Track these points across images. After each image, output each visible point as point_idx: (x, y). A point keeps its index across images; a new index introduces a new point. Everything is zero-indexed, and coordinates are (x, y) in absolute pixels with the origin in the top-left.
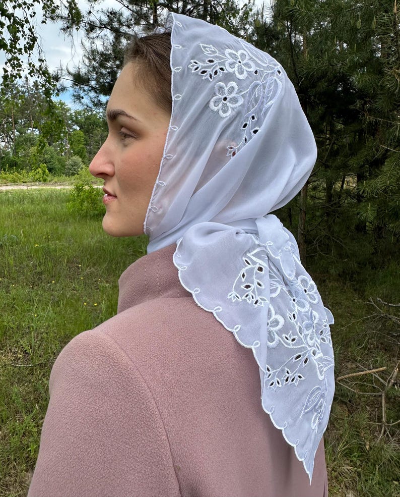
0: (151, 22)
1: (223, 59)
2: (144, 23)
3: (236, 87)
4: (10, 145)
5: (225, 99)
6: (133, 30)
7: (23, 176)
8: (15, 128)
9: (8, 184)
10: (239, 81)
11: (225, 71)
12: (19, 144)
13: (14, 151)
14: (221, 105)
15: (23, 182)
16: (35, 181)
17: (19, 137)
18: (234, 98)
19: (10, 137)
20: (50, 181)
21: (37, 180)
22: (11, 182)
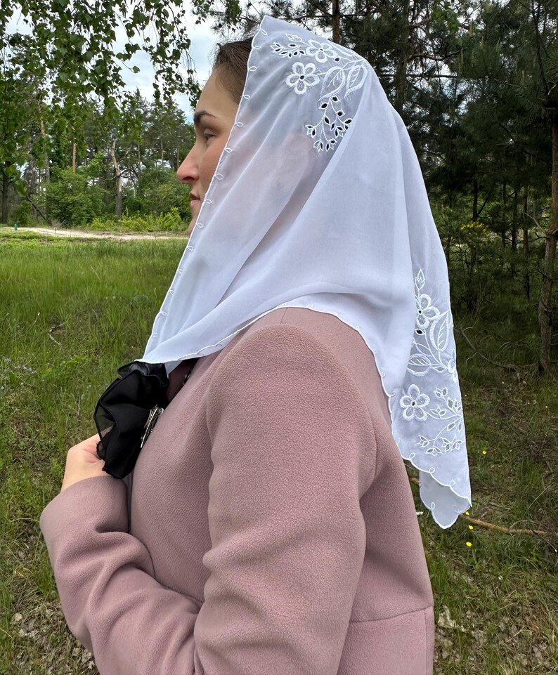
0: (331, 12)
1: (304, 44)
2: (321, 14)
3: (314, 69)
4: (133, 181)
5: (302, 77)
6: (305, 25)
7: (149, 223)
8: (141, 160)
9: (130, 233)
10: (318, 64)
11: (305, 54)
12: (144, 180)
13: (138, 189)
14: (297, 82)
15: (149, 231)
16: (164, 229)
17: (146, 171)
18: (311, 77)
19: (134, 172)
20: (182, 230)
21: (166, 228)
22: (134, 230)
